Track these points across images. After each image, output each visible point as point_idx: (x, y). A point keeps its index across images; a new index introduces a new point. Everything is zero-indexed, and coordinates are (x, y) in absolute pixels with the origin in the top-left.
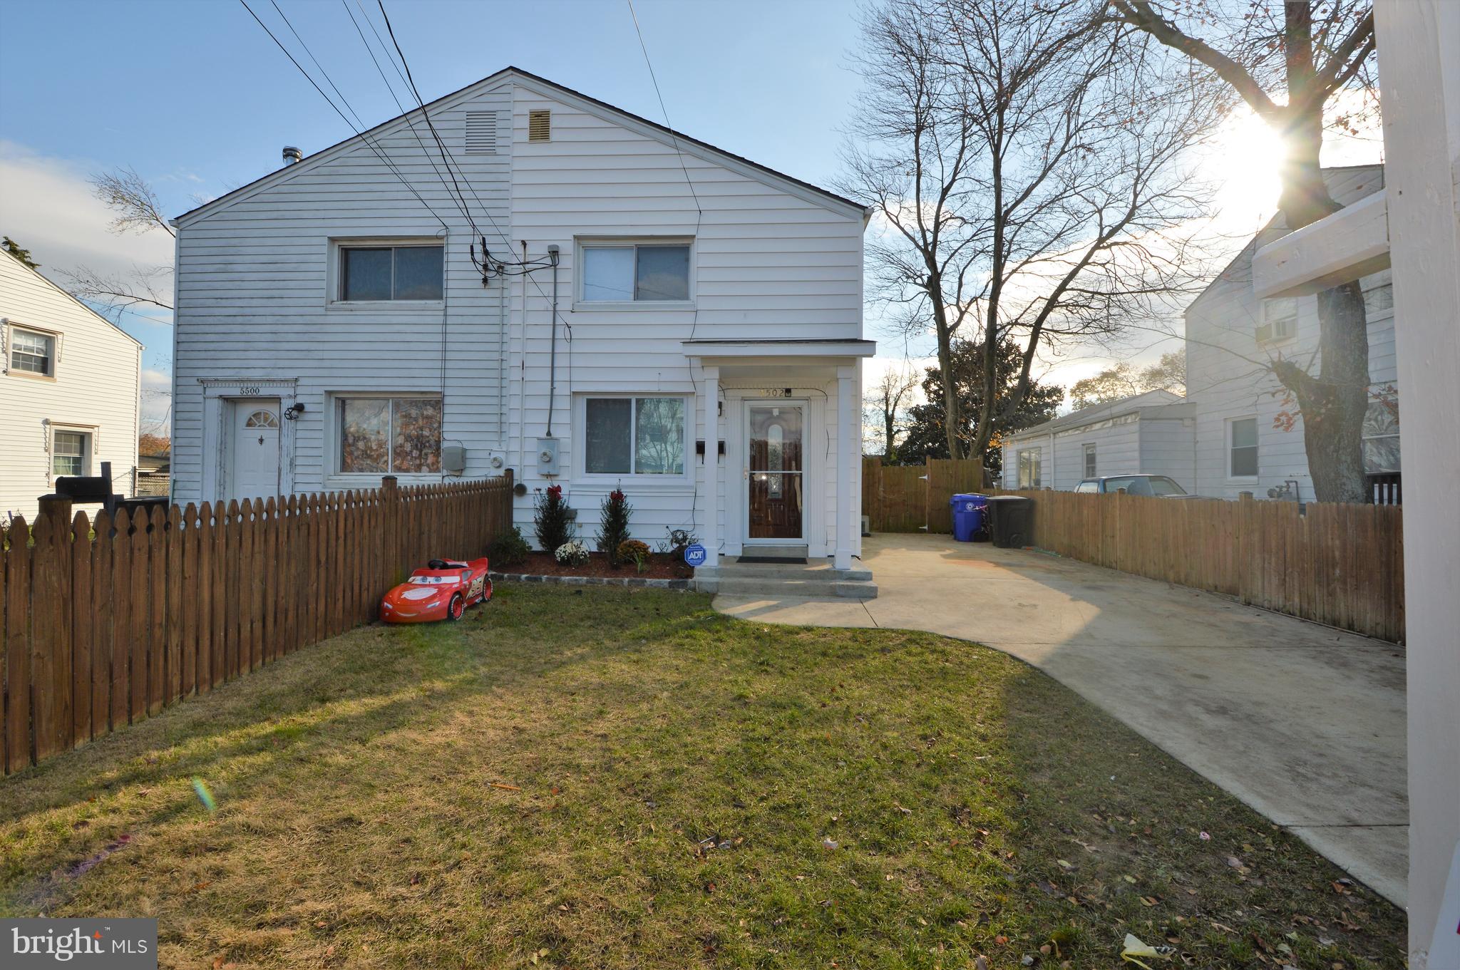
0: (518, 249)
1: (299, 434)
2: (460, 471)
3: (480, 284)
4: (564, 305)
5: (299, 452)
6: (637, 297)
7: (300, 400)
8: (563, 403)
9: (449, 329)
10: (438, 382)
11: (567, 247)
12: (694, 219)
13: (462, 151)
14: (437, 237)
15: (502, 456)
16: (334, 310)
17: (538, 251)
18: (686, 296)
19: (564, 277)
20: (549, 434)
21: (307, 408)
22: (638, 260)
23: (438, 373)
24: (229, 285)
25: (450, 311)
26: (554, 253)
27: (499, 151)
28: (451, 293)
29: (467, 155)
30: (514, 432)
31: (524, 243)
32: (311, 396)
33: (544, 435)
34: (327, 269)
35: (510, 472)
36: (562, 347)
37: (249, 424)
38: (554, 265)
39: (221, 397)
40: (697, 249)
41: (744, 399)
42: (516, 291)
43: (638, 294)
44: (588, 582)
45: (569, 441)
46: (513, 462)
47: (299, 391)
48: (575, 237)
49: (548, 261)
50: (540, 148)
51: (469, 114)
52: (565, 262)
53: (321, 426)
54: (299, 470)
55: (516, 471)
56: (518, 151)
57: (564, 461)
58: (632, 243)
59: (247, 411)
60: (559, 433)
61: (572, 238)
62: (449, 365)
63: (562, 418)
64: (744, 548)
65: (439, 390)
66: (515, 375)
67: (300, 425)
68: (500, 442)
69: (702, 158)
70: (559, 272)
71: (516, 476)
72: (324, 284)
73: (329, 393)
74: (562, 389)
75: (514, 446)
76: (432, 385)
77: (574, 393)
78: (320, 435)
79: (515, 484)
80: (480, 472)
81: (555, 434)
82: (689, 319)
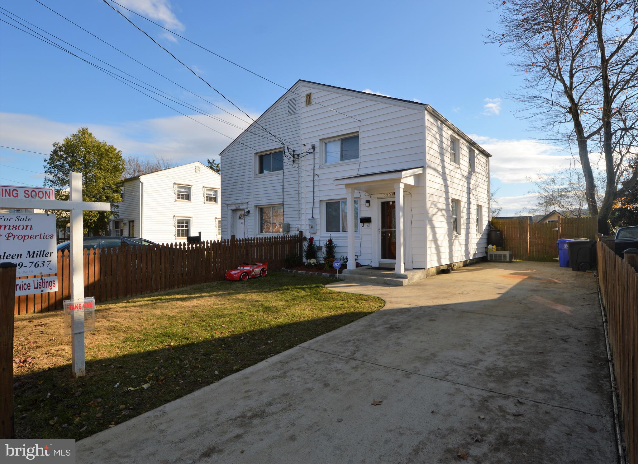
0: (303, 148)
1: (249, 221)
2: (288, 232)
3: (292, 163)
4: (317, 167)
5: (249, 227)
6: (342, 160)
7: (249, 209)
8: (317, 205)
9: (285, 180)
10: (281, 200)
11: (317, 144)
12: (358, 124)
13: (287, 115)
14: (281, 148)
15: (299, 226)
16: (256, 178)
17: (309, 147)
18: (357, 157)
19: (317, 156)
20: (312, 217)
21: (251, 212)
22: (342, 144)
23: (281, 197)
24: (232, 173)
25: (285, 174)
26: (313, 147)
27: (297, 112)
28: (285, 167)
29: (288, 116)
30: (303, 217)
31: (305, 145)
32: (251, 208)
33: (311, 218)
34: (254, 163)
35: (301, 232)
36: (316, 183)
37: (240, 218)
38: (314, 151)
39: (231, 209)
40: (361, 136)
41: (378, 198)
42: (302, 164)
43: (342, 158)
44: (305, 273)
45: (319, 219)
46: (303, 229)
47: (249, 206)
48: (320, 140)
49: (311, 151)
50: (310, 108)
51: (289, 100)
52: (317, 150)
53: (253, 218)
54: (249, 233)
55: (304, 231)
56: (304, 110)
57: (318, 227)
58: (339, 138)
59: (239, 213)
60: (317, 216)
61: (319, 140)
62: (285, 193)
63: (317, 211)
64: (380, 264)
65: (281, 203)
66: (303, 195)
67: (249, 218)
68: (299, 221)
69: (361, 98)
70: (315, 154)
71: (304, 234)
72: (253, 169)
73: (256, 206)
74: (317, 200)
75: (303, 223)
76: (280, 201)
77: (321, 201)
78: (253, 221)
79: (303, 236)
80: (294, 232)
81: (315, 217)
82: (357, 166)
